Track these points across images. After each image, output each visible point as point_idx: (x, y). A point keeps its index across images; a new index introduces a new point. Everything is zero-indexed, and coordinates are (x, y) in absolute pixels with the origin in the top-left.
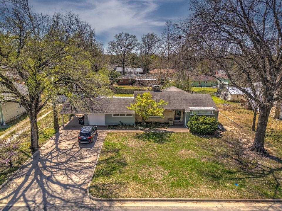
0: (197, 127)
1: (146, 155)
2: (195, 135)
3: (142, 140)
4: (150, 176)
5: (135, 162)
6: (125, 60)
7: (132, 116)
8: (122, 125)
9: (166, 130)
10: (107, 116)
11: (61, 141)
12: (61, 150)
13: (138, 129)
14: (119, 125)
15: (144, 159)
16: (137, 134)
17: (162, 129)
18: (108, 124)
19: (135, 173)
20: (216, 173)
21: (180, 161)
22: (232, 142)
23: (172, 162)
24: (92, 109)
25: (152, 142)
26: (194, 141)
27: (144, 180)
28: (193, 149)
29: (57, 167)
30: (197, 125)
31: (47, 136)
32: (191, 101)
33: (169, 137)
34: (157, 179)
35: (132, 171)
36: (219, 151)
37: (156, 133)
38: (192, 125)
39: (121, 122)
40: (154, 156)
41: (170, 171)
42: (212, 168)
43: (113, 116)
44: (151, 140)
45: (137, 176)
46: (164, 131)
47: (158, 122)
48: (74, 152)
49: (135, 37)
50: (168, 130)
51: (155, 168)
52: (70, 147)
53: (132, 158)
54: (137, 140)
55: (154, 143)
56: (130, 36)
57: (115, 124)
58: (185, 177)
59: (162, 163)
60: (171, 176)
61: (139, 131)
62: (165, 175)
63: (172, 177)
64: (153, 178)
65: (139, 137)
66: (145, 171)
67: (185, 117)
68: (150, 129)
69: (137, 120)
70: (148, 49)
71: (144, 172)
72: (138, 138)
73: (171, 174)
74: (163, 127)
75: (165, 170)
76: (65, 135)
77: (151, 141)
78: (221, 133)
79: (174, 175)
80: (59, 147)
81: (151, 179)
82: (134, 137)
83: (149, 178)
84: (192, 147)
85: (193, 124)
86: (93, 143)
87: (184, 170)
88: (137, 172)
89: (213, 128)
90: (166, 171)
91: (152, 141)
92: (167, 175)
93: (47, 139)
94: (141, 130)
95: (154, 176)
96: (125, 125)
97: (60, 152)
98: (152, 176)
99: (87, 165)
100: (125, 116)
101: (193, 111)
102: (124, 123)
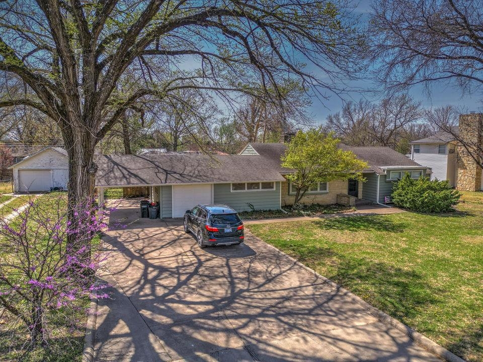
7: (275, 189)
8: (253, 212)
14: (246, 212)
24: (181, 175)
39: (250, 205)
43: (232, 191)
67: (375, 186)
69: (285, 202)
96: (260, 211)
100: (259, 188)
101: (392, 172)
102: (256, 208)
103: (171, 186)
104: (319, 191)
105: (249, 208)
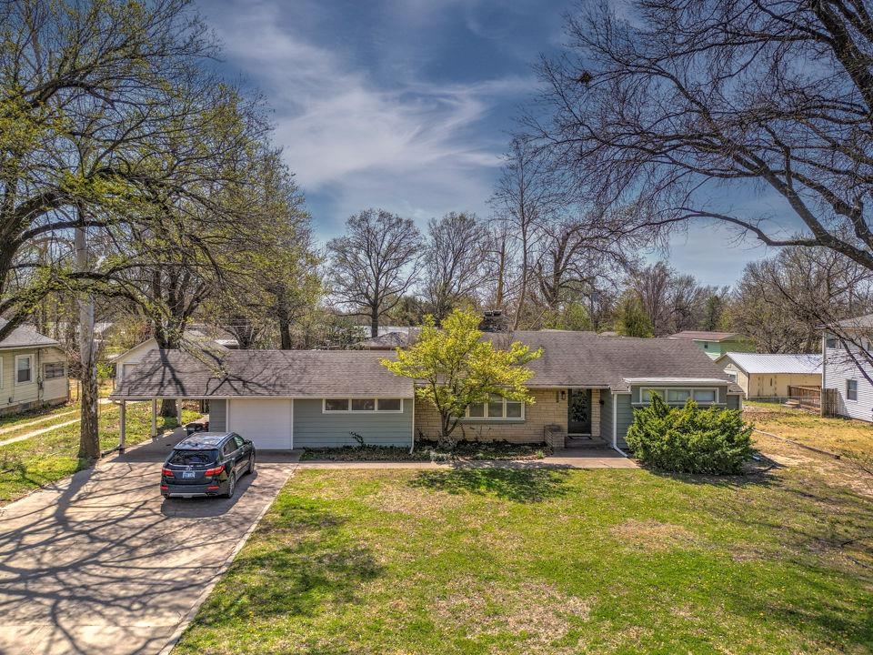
0: (671, 442)
1: (466, 540)
2: (667, 476)
3: (445, 492)
4: (500, 624)
5: (416, 564)
6: (381, 295)
7: (402, 410)
8: (363, 448)
9: (538, 461)
10: (303, 407)
11: (90, 493)
12: (71, 524)
13: (427, 459)
14: (349, 447)
15: (460, 555)
16: (424, 474)
17: (522, 459)
18: (305, 445)
19: (418, 609)
20: (835, 609)
21: (630, 560)
22: (833, 497)
23: (593, 564)
24: (245, 383)
25: (491, 496)
26: (670, 494)
27: (466, 643)
28: (677, 521)
29: (21, 586)
30: (670, 434)
31: (36, 479)
32: (628, 360)
33: (556, 481)
34: (536, 635)
35: (403, 603)
36: (798, 527)
37: (502, 470)
38: (647, 435)
39: (357, 437)
40: (507, 546)
41: (595, 599)
42: (800, 587)
43: (324, 411)
44: (483, 489)
45: (430, 626)
46: (534, 464)
47: (505, 442)
48: (132, 528)
49: (409, 223)
50: (548, 461)
51: (517, 589)
52: (117, 513)
53: (403, 549)
54: (422, 491)
55: (497, 500)
56: (394, 221)
57: (333, 446)
58: (687, 627)
59: (548, 570)
60: (608, 623)
61: (432, 466)
62: (574, 620)
63: (615, 629)
64: (515, 633)
65: (433, 482)
66: (466, 601)
67: (611, 414)
68: (477, 459)
69: (421, 434)
70: (451, 263)
71: (463, 605)
72: (428, 487)
73: (603, 613)
74: (526, 452)
75: (570, 595)
76: (116, 478)
77: (483, 495)
78: (766, 471)
79: (625, 619)
80: (67, 515)
81: (502, 637)
82: (411, 482)
83: (496, 632)
84: (666, 514)
85: (652, 433)
86: (230, 500)
87: (665, 596)
88: (428, 607)
89: (738, 445)
90: (574, 602)
91: (489, 494)
92: (586, 620)
93: (30, 488)
94: (439, 460)
95: (521, 622)
96: (374, 448)
97: (67, 529)
98: (507, 623)
99: (178, 576)
100: (373, 409)
101: (644, 390)
102: (367, 442)
103: (224, 401)
104: (486, 417)
105: (355, 441)
